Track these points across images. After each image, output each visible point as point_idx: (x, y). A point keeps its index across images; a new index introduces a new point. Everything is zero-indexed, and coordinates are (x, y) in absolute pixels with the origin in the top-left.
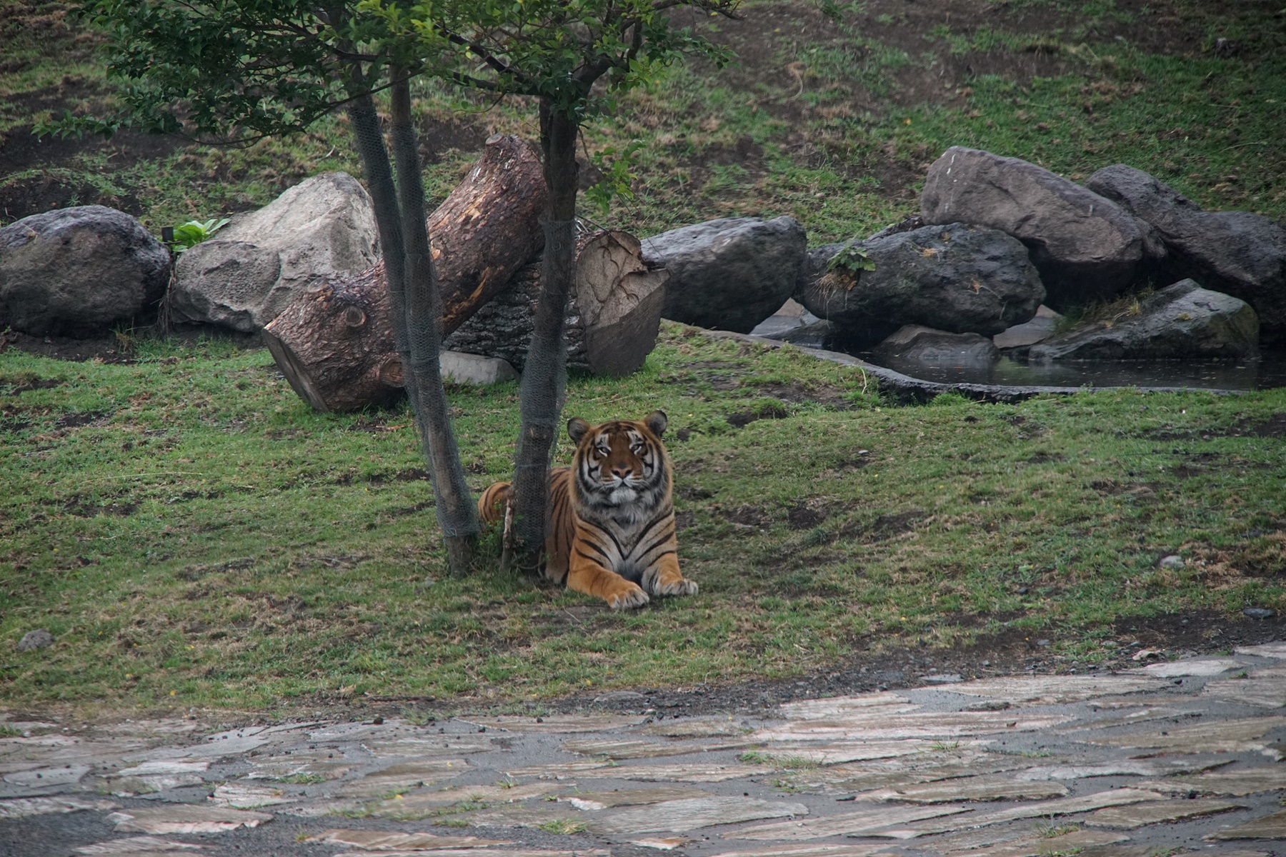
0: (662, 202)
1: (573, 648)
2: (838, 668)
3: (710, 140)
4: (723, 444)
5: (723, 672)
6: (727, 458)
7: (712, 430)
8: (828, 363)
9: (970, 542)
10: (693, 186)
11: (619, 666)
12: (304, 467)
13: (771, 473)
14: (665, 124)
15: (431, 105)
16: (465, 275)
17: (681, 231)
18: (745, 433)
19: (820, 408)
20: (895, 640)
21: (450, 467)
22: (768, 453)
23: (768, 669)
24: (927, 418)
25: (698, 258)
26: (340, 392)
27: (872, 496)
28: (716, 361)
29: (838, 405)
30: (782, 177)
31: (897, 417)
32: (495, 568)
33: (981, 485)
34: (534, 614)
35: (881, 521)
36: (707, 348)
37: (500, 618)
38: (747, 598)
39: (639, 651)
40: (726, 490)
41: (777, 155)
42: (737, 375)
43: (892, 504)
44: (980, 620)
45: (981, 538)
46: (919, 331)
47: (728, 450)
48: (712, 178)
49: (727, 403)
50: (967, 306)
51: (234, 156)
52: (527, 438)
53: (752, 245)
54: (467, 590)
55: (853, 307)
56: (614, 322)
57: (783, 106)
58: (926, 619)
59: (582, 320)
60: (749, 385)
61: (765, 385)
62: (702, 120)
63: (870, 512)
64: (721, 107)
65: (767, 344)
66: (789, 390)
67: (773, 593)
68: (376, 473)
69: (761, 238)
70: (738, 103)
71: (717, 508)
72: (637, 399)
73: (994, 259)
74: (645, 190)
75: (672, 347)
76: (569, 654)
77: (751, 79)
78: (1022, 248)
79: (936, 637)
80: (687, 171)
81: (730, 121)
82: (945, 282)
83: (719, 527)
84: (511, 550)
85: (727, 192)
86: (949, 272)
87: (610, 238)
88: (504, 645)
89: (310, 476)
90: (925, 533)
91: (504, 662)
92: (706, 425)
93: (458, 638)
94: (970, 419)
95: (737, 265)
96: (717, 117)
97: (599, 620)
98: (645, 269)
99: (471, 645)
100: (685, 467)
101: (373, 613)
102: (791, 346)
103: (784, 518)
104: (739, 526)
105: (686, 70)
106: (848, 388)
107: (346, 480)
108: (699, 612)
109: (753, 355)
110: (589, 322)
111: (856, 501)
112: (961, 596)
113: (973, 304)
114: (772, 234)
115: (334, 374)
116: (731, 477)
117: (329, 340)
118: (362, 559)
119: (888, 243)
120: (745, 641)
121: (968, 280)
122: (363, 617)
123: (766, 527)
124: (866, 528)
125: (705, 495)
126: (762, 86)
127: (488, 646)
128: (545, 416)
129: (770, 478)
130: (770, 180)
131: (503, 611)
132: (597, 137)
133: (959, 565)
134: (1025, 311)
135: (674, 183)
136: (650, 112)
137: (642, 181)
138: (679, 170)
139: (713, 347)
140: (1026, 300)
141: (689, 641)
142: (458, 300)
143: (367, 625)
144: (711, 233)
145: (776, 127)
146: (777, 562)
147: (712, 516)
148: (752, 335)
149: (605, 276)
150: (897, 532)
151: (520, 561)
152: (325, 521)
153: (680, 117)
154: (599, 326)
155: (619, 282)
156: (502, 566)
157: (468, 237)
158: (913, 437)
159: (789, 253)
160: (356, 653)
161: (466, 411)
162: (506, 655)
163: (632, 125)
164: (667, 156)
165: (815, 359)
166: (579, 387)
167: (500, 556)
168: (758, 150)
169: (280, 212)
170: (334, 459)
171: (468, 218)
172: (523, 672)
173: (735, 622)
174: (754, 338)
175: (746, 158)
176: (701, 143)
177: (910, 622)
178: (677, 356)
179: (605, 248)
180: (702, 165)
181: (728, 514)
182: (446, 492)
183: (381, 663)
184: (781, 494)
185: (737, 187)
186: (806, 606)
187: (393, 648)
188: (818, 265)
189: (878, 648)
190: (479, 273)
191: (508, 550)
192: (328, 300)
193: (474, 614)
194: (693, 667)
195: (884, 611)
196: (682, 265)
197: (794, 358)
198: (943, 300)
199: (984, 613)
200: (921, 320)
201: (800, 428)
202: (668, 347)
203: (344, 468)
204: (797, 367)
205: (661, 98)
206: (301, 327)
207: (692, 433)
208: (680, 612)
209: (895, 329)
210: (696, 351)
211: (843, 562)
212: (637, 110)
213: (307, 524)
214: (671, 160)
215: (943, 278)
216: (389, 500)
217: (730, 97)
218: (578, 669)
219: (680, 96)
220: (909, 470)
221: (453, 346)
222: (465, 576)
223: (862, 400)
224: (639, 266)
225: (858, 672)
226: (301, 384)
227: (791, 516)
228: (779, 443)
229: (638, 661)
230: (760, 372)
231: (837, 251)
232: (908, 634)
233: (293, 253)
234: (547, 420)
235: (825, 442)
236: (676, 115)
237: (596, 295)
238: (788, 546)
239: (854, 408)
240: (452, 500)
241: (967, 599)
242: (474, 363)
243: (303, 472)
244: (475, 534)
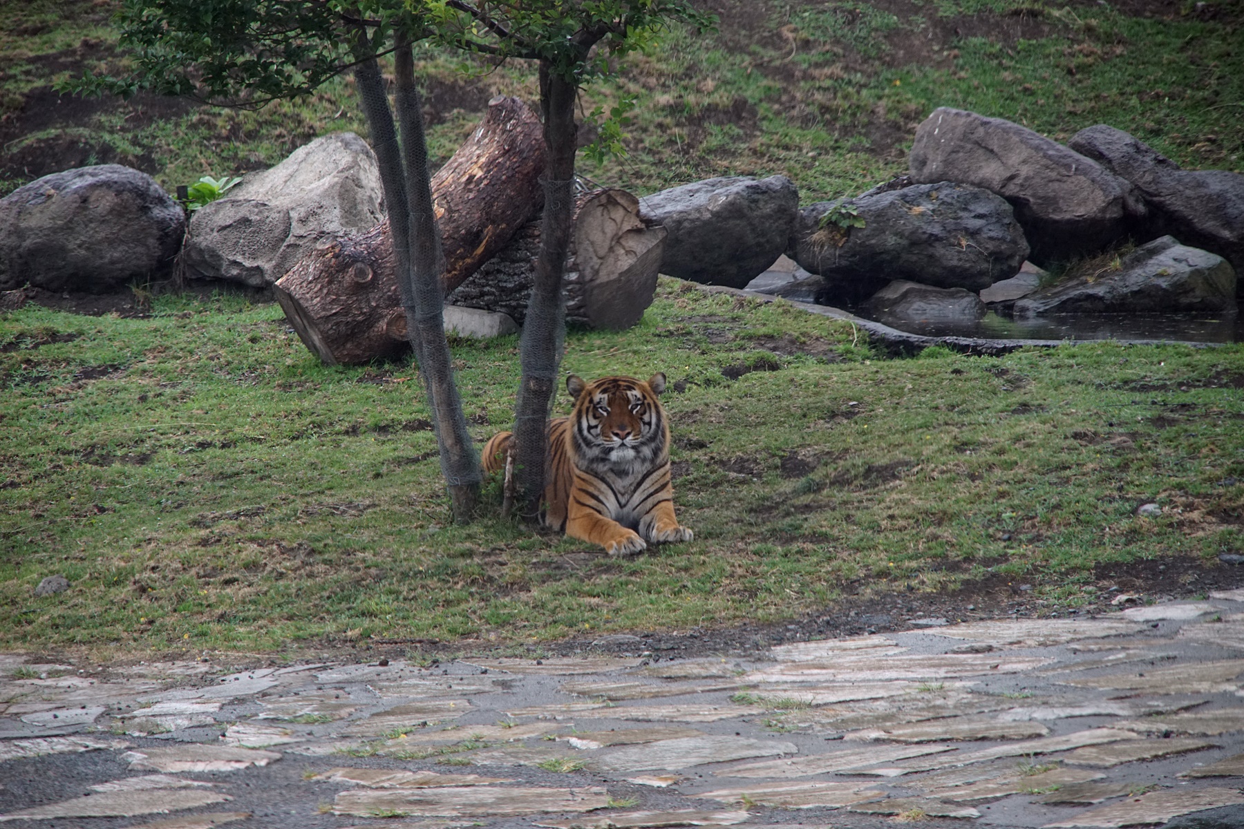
0: (661, 161)
1: (573, 593)
2: (827, 612)
3: (706, 101)
4: (717, 396)
5: (717, 616)
6: (722, 409)
7: (708, 382)
8: (819, 317)
9: (955, 491)
10: (690, 146)
11: (617, 611)
12: (314, 418)
13: (764, 423)
14: (664, 85)
15: (436, 67)
16: (469, 232)
17: (679, 189)
18: (739, 385)
19: (811, 360)
20: (883, 584)
21: (453, 418)
22: (762, 405)
23: (760, 613)
24: (915, 371)
25: (695, 215)
26: (349, 345)
27: (861, 446)
28: (711, 315)
29: (829, 358)
30: (776, 137)
31: (886, 369)
32: (496, 515)
33: (966, 435)
34: (534, 560)
35: (869, 470)
36: (703, 302)
37: (502, 564)
38: (740, 545)
39: (636, 596)
40: (720, 440)
41: (771, 116)
42: (732, 329)
43: (880, 453)
44: (966, 565)
45: (966, 486)
46: (908, 286)
47: (723, 402)
48: (708, 138)
49: (722, 355)
50: (955, 262)
51: (246, 116)
52: (527, 390)
53: (746, 203)
54: (470, 537)
55: (844, 263)
56: (613, 277)
57: (777, 68)
58: (914, 564)
59: (582, 276)
60: (743, 338)
61: (759, 338)
62: (699, 82)
63: (859, 462)
64: (717, 69)
65: (761, 299)
66: (782, 344)
67: (765, 540)
68: (382, 424)
69: (755, 196)
70: (733, 65)
71: (712, 458)
72: (635, 352)
73: (980, 216)
74: (644, 149)
75: (670, 301)
76: (568, 599)
77: (747, 41)
78: (1007, 206)
79: (923, 582)
80: (685, 131)
81: (726, 83)
82: (934, 238)
83: (713, 476)
84: (512, 498)
85: (723, 151)
86: (936, 230)
87: (609, 197)
88: (505, 590)
89: (319, 426)
90: (912, 481)
91: (505, 606)
92: (702, 377)
93: (461, 583)
94: (957, 371)
95: (731, 223)
96: (713, 79)
97: (597, 566)
98: (643, 226)
99: (473, 589)
100: (681, 418)
101: (379, 559)
102: (783, 301)
103: (777, 467)
104: (732, 475)
105: (684, 34)
106: (839, 342)
107: (353, 431)
108: (694, 558)
109: (747, 309)
110: (588, 278)
111: (846, 450)
112: (947, 542)
113: (960, 260)
114: (764, 193)
115: (343, 328)
116: (725, 427)
117: (336, 295)
118: (369, 507)
119: (877, 201)
120: (738, 586)
121: (955, 237)
122: (369, 563)
123: (759, 476)
124: (856, 477)
125: (701, 445)
126: (758, 49)
127: (490, 590)
128: (545, 369)
129: (763, 428)
130: (764, 139)
131: (504, 557)
132: (597, 98)
133: (945, 513)
134: (1010, 266)
135: (671, 142)
136: (649, 74)
137: (642, 141)
138: (676, 130)
139: (708, 301)
140: (1011, 256)
141: (684, 586)
142: (462, 257)
143: (373, 571)
144: (707, 191)
145: (770, 88)
146: (770, 509)
147: (707, 465)
148: (746, 290)
149: (604, 232)
150: (885, 480)
151: (520, 509)
152: (334, 470)
153: (677, 78)
154: (598, 281)
155: (618, 239)
156: (503, 514)
157: (471, 196)
158: (902, 389)
159: (782, 211)
160: (362, 597)
161: (470, 364)
162: (507, 599)
163: (632, 86)
164: (666, 116)
165: (806, 313)
166: (579, 340)
167: (501, 504)
168: (753, 113)
169: (290, 171)
170: (342, 411)
171: (471, 177)
172: (524, 617)
173: (728, 568)
174: (747, 292)
175: (740, 118)
176: (698, 104)
177: (897, 567)
178: (675, 310)
179: (604, 206)
180: (700, 125)
181: (722, 463)
182: (449, 442)
183: (386, 608)
184: (773, 444)
185: (732, 147)
186: (797, 552)
187: (398, 593)
188: (810, 222)
189: (867, 593)
190: (482, 231)
191: (508, 498)
192: (336, 256)
193: (477, 560)
194: (688, 611)
195: (873, 557)
196: (679, 222)
197: (786, 312)
198: (931, 256)
199: (969, 559)
200: (909, 276)
201: (792, 380)
202: (665, 302)
203: (352, 419)
204: (789, 321)
205: (659, 60)
206: (310, 282)
207: (688, 385)
208: (676, 558)
209: (885, 283)
210: (692, 305)
211: (834, 509)
212: (636, 71)
213: (316, 473)
214: (669, 120)
215: (931, 235)
216: (395, 450)
217: (726, 59)
218: (576, 613)
219: (678, 59)
220: (898, 421)
221: (457, 301)
222: (468, 524)
223: (852, 353)
224: (638, 224)
225: (848, 616)
226: (310, 337)
227: (783, 465)
228: (772, 394)
229: (635, 605)
230: (754, 325)
231: (828, 208)
232: (895, 579)
233: (302, 211)
234: (547, 373)
235: (816, 394)
236: (674, 76)
237: (595, 251)
238: (780, 494)
239: (844, 361)
240: (456, 450)
241: (953, 545)
242: (477, 317)
243: (312, 422)
244: (478, 483)
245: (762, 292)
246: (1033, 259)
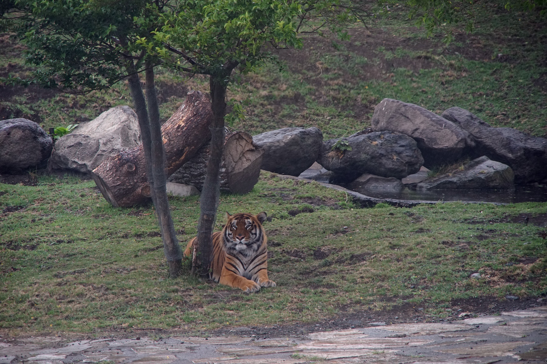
0: (262, 120)
1: (221, 309)
2: (333, 318)
3: (283, 94)
4: (286, 223)
5: (285, 319)
6: (288, 229)
7: (282, 217)
8: (331, 189)
9: (390, 266)
10: (275, 114)
11: (241, 317)
12: (108, 230)
13: (306, 236)
14: (264, 87)
15: (164, 77)
16: (178, 150)
17: (270, 133)
18: (296, 219)
19: (328, 208)
20: (358, 307)
21: (170, 231)
22: (305, 227)
23: (304, 318)
24: (373, 213)
25: (277, 144)
26: (124, 199)
27: (349, 246)
28: (283, 188)
29: (335, 207)
30: (313, 110)
31: (360, 213)
32: (188, 274)
33: (395, 242)
34: (205, 294)
35: (352, 257)
36: (280, 182)
37: (191, 296)
38: (296, 289)
39: (249, 311)
40: (287, 243)
41: (311, 101)
42: (293, 194)
43: (357, 249)
44: (394, 299)
45: (395, 264)
46: (370, 176)
47: (288, 226)
48: (284, 110)
49: (288, 206)
50: (391, 166)
51: (80, 98)
52: (203, 219)
53: (300, 139)
54: (177, 283)
55: (342, 166)
56: (240, 171)
57: (314, 80)
58: (371, 298)
59: (227, 170)
60: (298, 198)
61: (305, 198)
62: (279, 86)
63: (348, 253)
64: (288, 80)
65: (305, 181)
66: (315, 201)
67: (306, 287)
68: (139, 233)
69: (304, 136)
70: (294, 78)
71: (284, 250)
72: (250, 204)
73: (402, 146)
74: (255, 115)
75: (265, 182)
76: (220, 311)
77: (301, 68)
78: (414, 142)
79: (375, 306)
80: (273, 107)
81: (291, 86)
83: (284, 258)
84: (195, 267)
85: (289, 116)
86: (383, 152)
87: (240, 135)
88: (192, 307)
89: (111, 234)
90: (371, 262)
91: (192, 314)
92: (279, 215)
93: (172, 304)
94: (391, 214)
95: (293, 148)
96: (286, 84)
97: (232, 297)
98: (254, 148)
99: (178, 307)
100: (270, 233)
101: (137, 293)
102: (315, 182)
103: (312, 255)
104: (292, 258)
106: (340, 200)
107: (126, 236)
108: (275, 294)
109: (300, 185)
110: (230, 171)
111: (342, 248)
112: (386, 289)
113: (393, 165)
114: (308, 134)
115: (122, 191)
116: (289, 237)
117: (119, 177)
118: (132, 270)
119: (358, 139)
120: (294, 307)
121: (391, 155)
122: (132, 294)
123: (304, 258)
124: (346, 260)
125: (278, 245)
126: (305, 71)
127: (185, 307)
128: (211, 210)
129: (306, 238)
130: (308, 111)
131: (192, 293)
132: (234, 92)
133: (385, 276)
134: (415, 168)
135: (267, 112)
136: (257, 82)
137: (254, 111)
138: (269, 107)
139: (283, 182)
140: (416, 164)
141: (271, 307)
142: (175, 161)
143: (134, 298)
144: (282, 134)
145: (311, 89)
146: (308, 273)
147: (281, 254)
149: (237, 151)
150: (360, 261)
151: (199, 272)
152: (117, 253)
153: (270, 84)
154: (234, 172)
155: (243, 154)
156: (191, 274)
157: (179, 134)
158: (367, 221)
159: (315, 142)
160: (129, 309)
161: (177, 208)
162: (193, 311)
163: (250, 87)
164: (264, 101)
165: (325, 188)
166: (225, 198)
167: (191, 269)
168: (303, 99)
169: (100, 122)
170: (121, 227)
171: (179, 126)
172: (200, 319)
173: (290, 299)
174: (300, 178)
175: (298, 102)
176: (279, 95)
177: (364, 299)
178: (267, 186)
179: (237, 139)
180: (279, 105)
181: (288, 253)
182: (168, 242)
183: (140, 314)
184: (310, 244)
185: (294, 114)
186: (320, 292)
187: (145, 308)
188: (328, 148)
189: (351, 310)
190: (183, 149)
191: (194, 267)
192: (119, 160)
193: (179, 294)
194: (272, 318)
195: (353, 295)
196: (270, 147)
197: (317, 187)
198: (380, 163)
199: (396, 296)
200: (370, 171)
201: (319, 217)
202: (264, 182)
203: (125, 231)
204: (318, 191)
205: (262, 76)
206: (108, 171)
207: (273, 218)
208: (267, 294)
209: (360, 175)
210: (275, 183)
211: (336, 274)
212: (252, 81)
213: (109, 255)
214: (266, 102)
215: (381, 154)
216: (144, 245)
217: (291, 76)
218: (223, 318)
219: (270, 75)
220: (365, 235)
221: (172, 180)
222: (176, 278)
223: (345, 205)
224: (252, 147)
225: (342, 320)
226: (107, 195)
227: (314, 254)
228: (310, 223)
229: (249, 314)
230: (303, 193)
231: (335, 142)
232: (363, 305)
233: (105, 140)
234: (212, 212)
235: (329, 223)
236: (268, 83)
237: (233, 159)
238: (313, 267)
239: (342, 209)
240: (171, 245)
241: (389, 290)
242: (181, 187)
243: (108, 232)
244: (181, 260)
245: (306, 178)
246: (425, 165)
